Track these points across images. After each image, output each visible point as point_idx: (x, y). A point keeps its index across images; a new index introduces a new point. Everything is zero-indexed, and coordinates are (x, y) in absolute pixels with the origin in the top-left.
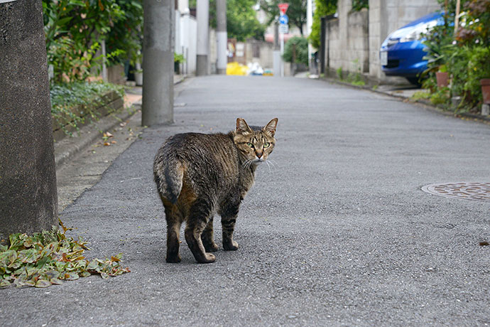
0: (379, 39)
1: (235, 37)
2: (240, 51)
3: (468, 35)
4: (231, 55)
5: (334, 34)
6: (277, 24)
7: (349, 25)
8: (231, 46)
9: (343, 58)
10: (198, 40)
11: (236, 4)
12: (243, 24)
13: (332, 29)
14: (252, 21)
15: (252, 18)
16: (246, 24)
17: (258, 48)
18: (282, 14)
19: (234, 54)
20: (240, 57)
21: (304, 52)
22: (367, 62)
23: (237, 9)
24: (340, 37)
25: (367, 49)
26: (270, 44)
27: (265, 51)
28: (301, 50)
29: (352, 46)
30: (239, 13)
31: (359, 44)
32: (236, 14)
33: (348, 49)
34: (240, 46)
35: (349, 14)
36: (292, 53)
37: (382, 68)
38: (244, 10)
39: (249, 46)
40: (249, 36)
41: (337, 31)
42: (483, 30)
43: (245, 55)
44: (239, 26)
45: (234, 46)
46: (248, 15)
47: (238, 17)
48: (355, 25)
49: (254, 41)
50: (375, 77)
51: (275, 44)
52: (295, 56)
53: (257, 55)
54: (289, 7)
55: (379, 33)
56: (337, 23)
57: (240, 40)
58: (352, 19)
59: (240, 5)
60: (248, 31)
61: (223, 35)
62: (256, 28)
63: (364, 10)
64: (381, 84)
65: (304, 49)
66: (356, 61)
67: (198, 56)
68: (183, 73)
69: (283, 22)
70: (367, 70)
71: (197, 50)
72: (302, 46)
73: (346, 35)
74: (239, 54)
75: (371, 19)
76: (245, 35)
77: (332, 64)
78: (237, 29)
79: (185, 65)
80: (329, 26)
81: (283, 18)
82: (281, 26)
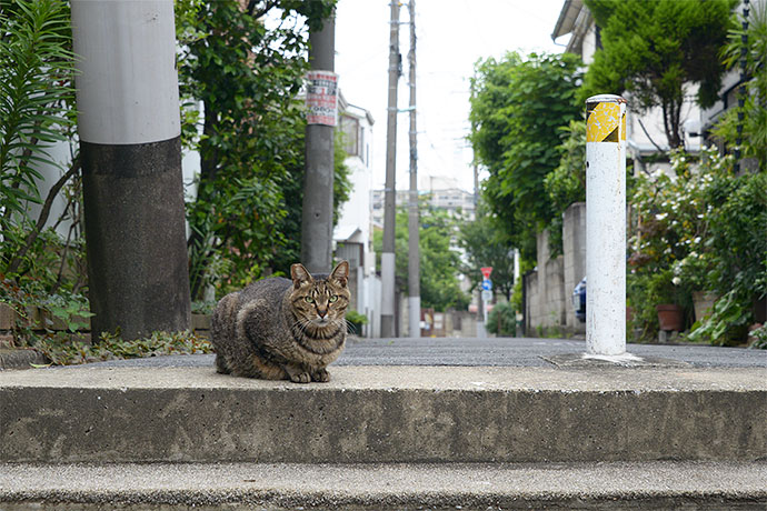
0: (573, 284)
1: (433, 306)
2: (438, 322)
3: (642, 259)
4: (428, 327)
5: (534, 289)
6: (480, 292)
7: (547, 276)
8: (427, 317)
9: (543, 314)
10: (383, 299)
11: (434, 271)
12: (441, 292)
13: (532, 283)
14: (452, 289)
15: (451, 285)
16: (445, 292)
17: (459, 319)
18: (485, 279)
19: (432, 326)
20: (438, 330)
21: (511, 321)
22: (564, 313)
23: (435, 276)
24: (539, 290)
25: (563, 299)
26: (473, 314)
27: (467, 323)
28: (507, 319)
29: (550, 299)
30: (437, 280)
31: (556, 294)
32: (433, 281)
33: (547, 302)
34: (438, 317)
35: (547, 264)
36: (497, 322)
37: (576, 314)
38: (443, 276)
39: (448, 317)
40: (448, 305)
41: (537, 284)
42: (656, 253)
43: (444, 327)
44: (438, 294)
45: (432, 317)
46: (447, 282)
47: (436, 285)
48: (552, 274)
49: (454, 311)
50: (571, 327)
51: (479, 315)
52: (500, 326)
53: (458, 327)
54: (493, 272)
55: (573, 279)
56: (536, 277)
57: (439, 310)
58: (550, 270)
59: (438, 271)
60: (448, 300)
61: (416, 301)
62: (456, 297)
63: (559, 257)
64: (576, 334)
65: (511, 317)
66: (554, 313)
67: (382, 317)
68: (366, 337)
69: (486, 288)
70: (564, 322)
71: (382, 310)
72: (508, 314)
73: (544, 287)
74: (438, 326)
75: (566, 266)
76: (445, 305)
77: (533, 323)
78: (435, 298)
79: (369, 326)
80: (530, 281)
81: (487, 283)
82: (484, 292)
